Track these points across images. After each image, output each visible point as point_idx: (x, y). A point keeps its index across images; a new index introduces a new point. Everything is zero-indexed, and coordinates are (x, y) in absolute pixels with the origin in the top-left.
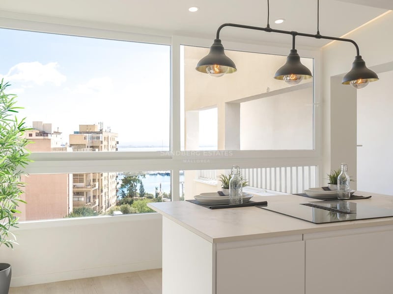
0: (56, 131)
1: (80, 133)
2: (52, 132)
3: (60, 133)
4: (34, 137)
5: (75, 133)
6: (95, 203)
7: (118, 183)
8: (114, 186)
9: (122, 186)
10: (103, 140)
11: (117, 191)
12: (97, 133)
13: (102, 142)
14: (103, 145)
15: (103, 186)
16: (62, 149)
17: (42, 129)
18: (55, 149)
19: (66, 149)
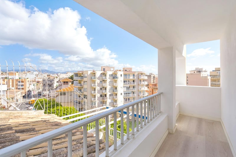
0: (205, 70)
1: (215, 71)
2: (203, 71)
3: (207, 71)
4: (196, 73)
5: (213, 71)
16: (206, 77)
17: (199, 70)
18: (202, 77)
19: (207, 77)
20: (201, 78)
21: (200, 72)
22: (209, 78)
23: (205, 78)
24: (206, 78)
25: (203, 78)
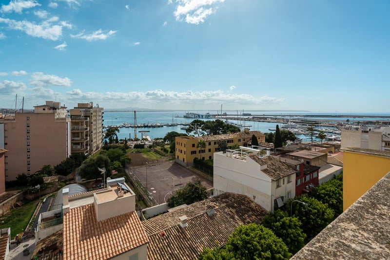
0: (63, 106)
1: (78, 108)
2: (60, 107)
3: (66, 108)
4: (46, 110)
5: (75, 108)
6: (87, 148)
7: (103, 136)
8: (101, 137)
9: (105, 138)
10: (93, 112)
11: (103, 140)
12: (89, 108)
13: (92, 114)
14: (93, 115)
15: (93, 138)
16: (63, 119)
17: (52, 106)
18: (58, 119)
19: (65, 119)
20: (55, 121)
21: (54, 109)
22: (69, 120)
23: (62, 121)
24: (64, 121)
25: (58, 121)
